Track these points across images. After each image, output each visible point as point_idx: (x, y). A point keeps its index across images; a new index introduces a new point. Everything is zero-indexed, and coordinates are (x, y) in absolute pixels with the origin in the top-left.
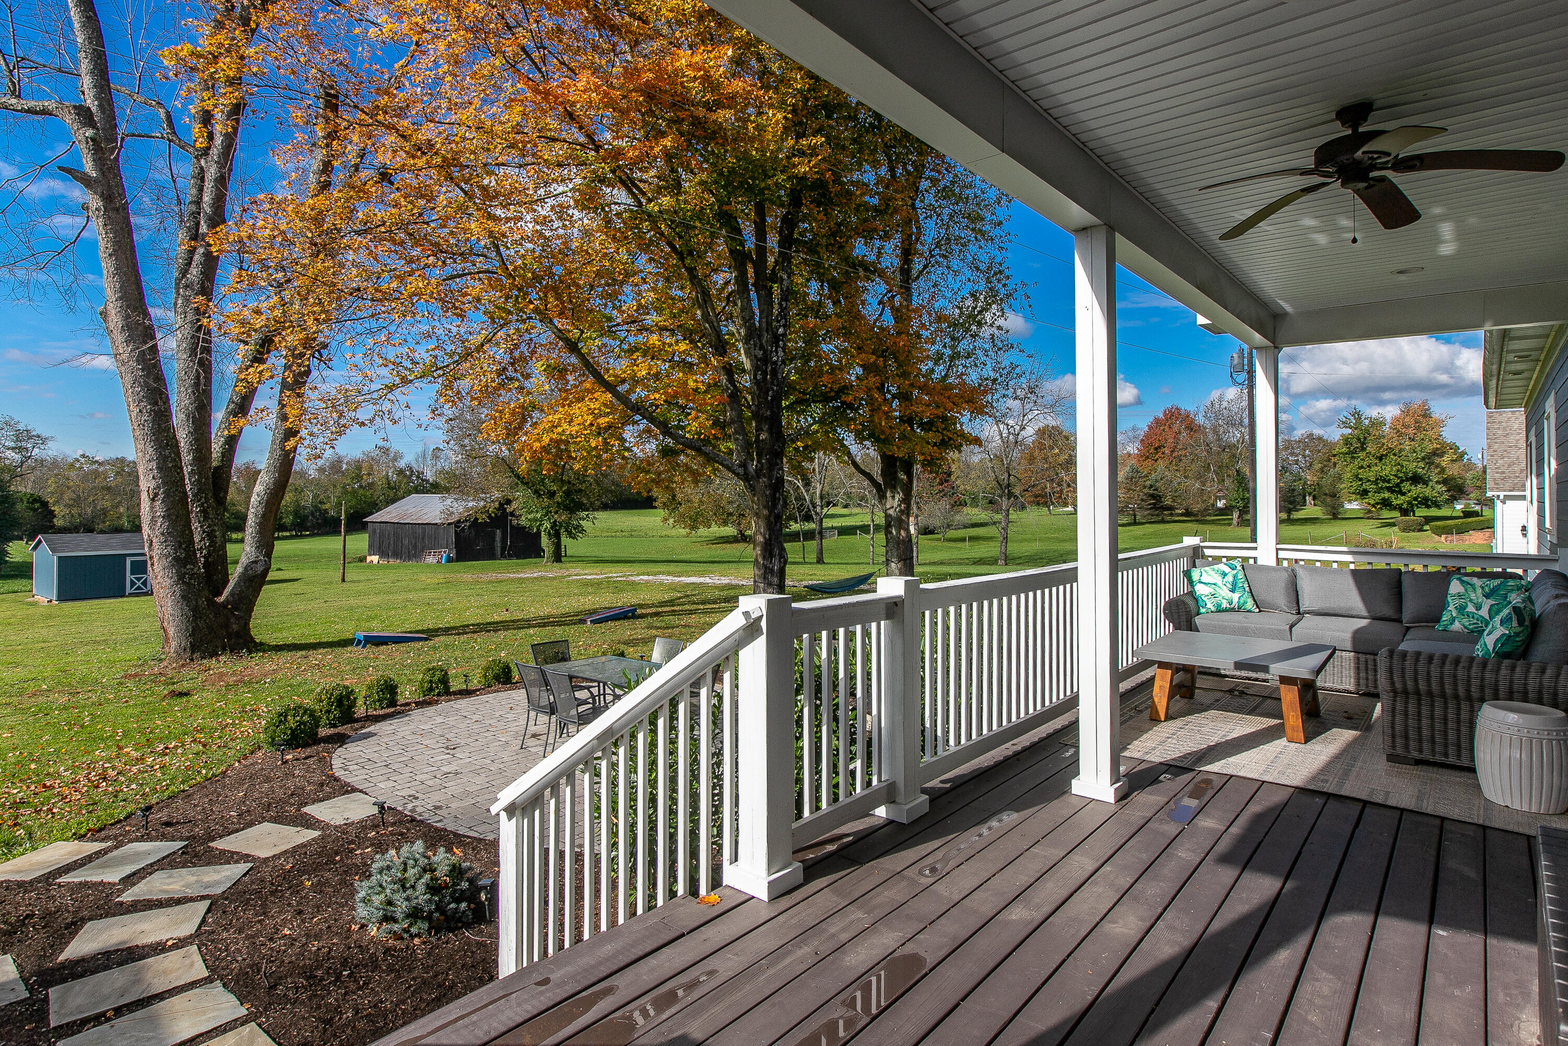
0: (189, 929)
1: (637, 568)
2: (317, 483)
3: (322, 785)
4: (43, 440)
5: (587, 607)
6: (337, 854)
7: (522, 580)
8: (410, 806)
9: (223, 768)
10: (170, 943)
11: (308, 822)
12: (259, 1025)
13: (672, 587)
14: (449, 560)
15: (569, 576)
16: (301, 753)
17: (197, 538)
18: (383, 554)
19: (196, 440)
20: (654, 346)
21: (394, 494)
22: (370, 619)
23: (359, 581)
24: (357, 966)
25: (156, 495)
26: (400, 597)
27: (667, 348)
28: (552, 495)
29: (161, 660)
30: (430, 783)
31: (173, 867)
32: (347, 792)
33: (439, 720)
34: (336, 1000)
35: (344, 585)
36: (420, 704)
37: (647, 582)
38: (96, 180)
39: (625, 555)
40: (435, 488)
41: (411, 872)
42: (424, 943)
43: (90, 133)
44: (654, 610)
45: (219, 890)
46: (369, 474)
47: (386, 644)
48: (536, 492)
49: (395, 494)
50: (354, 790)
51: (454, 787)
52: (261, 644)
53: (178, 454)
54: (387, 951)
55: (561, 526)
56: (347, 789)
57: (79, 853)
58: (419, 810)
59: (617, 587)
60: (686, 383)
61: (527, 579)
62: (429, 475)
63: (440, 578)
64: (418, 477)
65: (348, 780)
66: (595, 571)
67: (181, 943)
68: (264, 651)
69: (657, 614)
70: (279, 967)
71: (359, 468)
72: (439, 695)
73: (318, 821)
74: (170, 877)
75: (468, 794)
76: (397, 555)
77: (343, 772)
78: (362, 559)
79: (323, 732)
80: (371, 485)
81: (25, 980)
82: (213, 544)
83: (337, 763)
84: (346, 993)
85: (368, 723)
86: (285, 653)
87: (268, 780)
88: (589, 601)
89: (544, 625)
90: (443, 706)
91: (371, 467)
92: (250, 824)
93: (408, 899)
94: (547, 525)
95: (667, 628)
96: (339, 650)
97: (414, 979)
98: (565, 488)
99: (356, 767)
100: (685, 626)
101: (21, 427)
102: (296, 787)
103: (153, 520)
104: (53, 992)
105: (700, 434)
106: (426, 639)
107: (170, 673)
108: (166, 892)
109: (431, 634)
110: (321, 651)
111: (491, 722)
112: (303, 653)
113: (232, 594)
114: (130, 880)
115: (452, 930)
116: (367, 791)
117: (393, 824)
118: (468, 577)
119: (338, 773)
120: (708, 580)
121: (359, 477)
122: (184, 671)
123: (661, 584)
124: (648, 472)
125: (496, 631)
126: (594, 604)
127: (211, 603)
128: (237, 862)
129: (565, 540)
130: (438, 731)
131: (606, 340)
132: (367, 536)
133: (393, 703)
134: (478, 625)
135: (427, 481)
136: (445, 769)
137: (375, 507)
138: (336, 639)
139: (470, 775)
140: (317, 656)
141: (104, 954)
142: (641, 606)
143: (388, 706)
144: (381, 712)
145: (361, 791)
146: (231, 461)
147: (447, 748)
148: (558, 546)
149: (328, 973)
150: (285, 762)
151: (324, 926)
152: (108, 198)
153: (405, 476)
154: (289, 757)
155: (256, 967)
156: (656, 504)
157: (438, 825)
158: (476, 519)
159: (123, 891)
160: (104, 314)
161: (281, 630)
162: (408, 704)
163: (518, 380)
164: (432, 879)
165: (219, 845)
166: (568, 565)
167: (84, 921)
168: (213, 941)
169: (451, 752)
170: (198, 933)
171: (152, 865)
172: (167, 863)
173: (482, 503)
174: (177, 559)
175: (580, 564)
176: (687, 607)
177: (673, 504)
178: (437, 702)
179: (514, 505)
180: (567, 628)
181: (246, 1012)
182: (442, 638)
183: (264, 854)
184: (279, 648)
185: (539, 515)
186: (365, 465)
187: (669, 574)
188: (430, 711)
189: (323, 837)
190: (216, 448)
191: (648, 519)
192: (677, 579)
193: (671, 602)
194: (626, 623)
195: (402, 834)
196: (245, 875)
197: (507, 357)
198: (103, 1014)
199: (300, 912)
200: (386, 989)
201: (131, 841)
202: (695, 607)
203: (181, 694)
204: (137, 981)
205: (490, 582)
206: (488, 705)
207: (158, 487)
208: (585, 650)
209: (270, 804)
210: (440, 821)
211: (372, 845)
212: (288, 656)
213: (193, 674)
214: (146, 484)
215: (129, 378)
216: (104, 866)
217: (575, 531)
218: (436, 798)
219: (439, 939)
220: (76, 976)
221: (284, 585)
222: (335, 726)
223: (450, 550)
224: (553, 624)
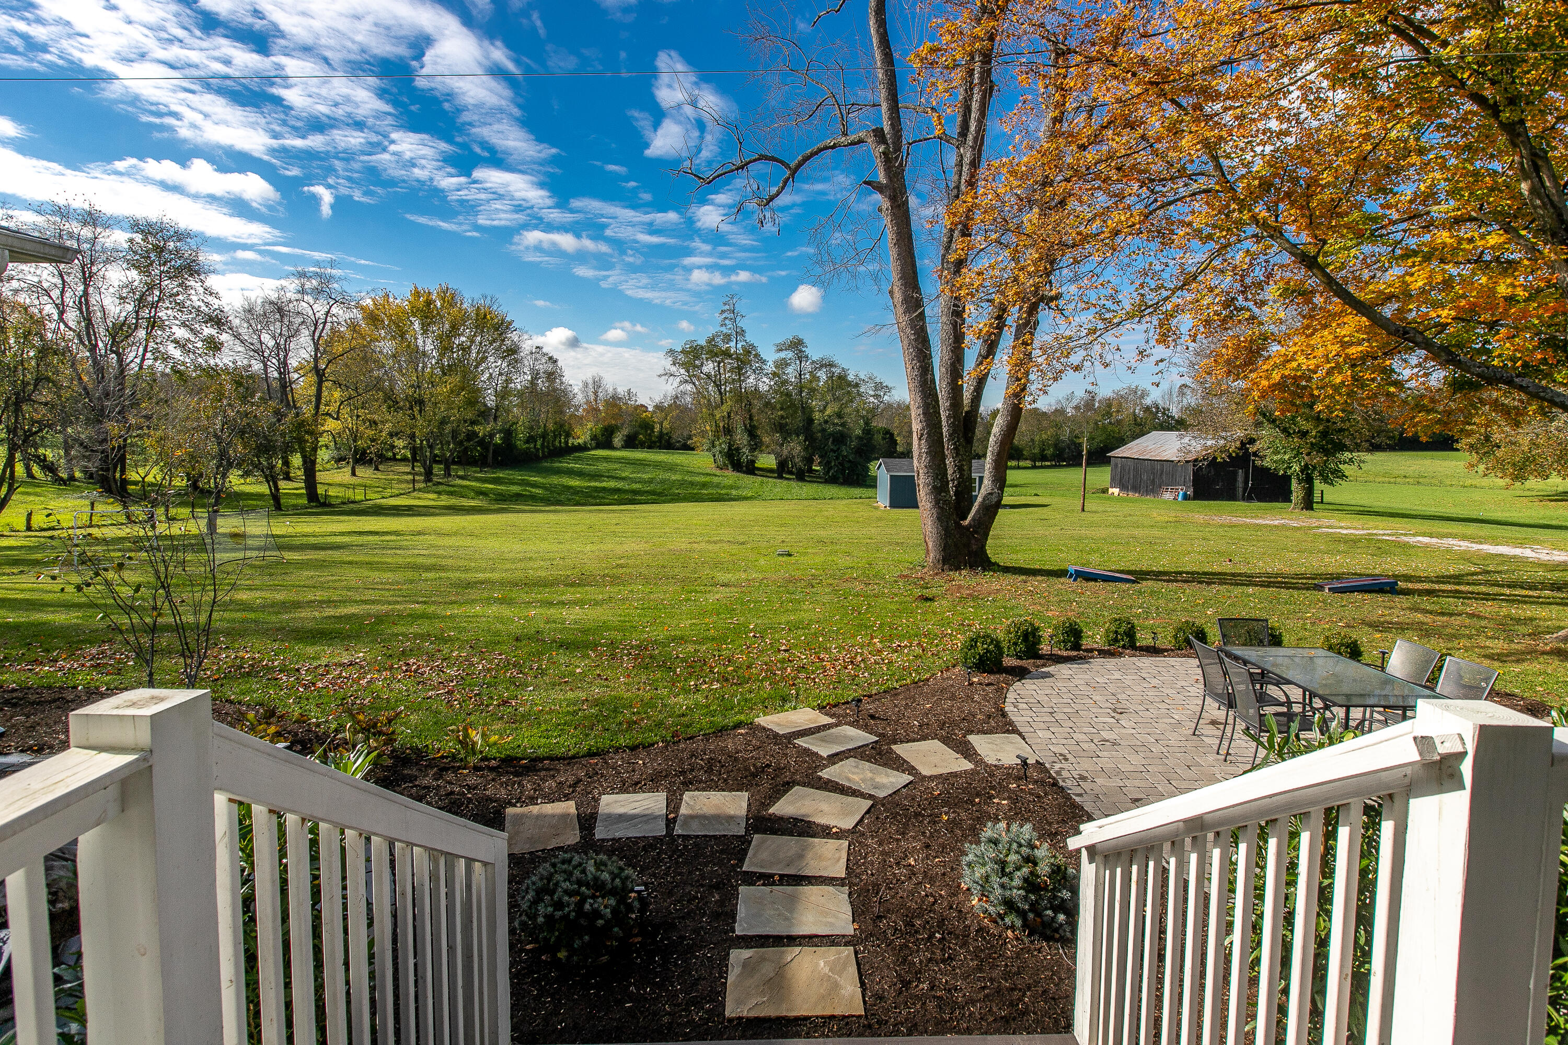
0: (848, 823)
1: (1417, 525)
2: (1073, 419)
3: (989, 717)
4: (888, 389)
5: (1330, 570)
6: (978, 795)
7: (1258, 527)
8: (1057, 766)
9: (928, 675)
10: (834, 830)
11: (967, 751)
12: (856, 953)
13: (1465, 557)
14: (1186, 497)
15: (1319, 527)
16: (986, 678)
17: (950, 471)
18: (1123, 487)
19: (952, 389)
20: (1444, 245)
21: (1140, 428)
22: (1092, 551)
23: (1095, 512)
24: (950, 933)
25: (922, 435)
26: (1125, 532)
27: (1465, 246)
28: (1304, 434)
29: (924, 567)
30: (1085, 746)
31: (862, 759)
32: (1008, 732)
33: (1117, 675)
34: (921, 962)
35: (1083, 515)
36: (1103, 653)
37: (1427, 546)
38: (886, 186)
39: (1407, 506)
40: (1179, 425)
41: (1013, 858)
42: (1017, 939)
43: (882, 148)
44: (1427, 586)
45: (882, 794)
46: (1118, 411)
47: (1096, 580)
48: (1285, 430)
49: (1141, 430)
50: (1015, 731)
51: (1106, 759)
52: (995, 564)
53: (937, 401)
54: (981, 930)
55: (1314, 468)
56: (1009, 728)
57: (815, 722)
58: (1065, 774)
59: (1380, 548)
60: (1493, 291)
61: (1266, 526)
62: (1175, 412)
63: (1170, 516)
64: (1164, 414)
65: (1014, 719)
66: (1355, 524)
67: (840, 835)
68: (994, 571)
69: (1429, 593)
70: (893, 897)
71: (1109, 406)
72: (1124, 647)
73: (976, 753)
74: (857, 767)
75: (1118, 772)
76: (1136, 489)
77: (1012, 708)
78: (1105, 491)
79: (1008, 661)
80: (1119, 422)
81: (748, 819)
82: (962, 475)
83: (1011, 696)
84: (930, 960)
85: (1050, 662)
86: (1009, 575)
87: (953, 697)
88: (1335, 563)
89: (1269, 585)
90: (1126, 660)
91: (1120, 404)
92: (924, 738)
93: (1003, 886)
94: (1296, 467)
95: (1442, 614)
96: (1053, 580)
97: (992, 980)
98: (1321, 428)
99: (1025, 706)
100: (1472, 616)
101: (878, 380)
102: (970, 713)
103: (920, 456)
104: (757, 837)
105: (1514, 359)
106: (1134, 582)
107: (928, 578)
108: (849, 780)
109: (1139, 576)
110: (1039, 578)
111: (1169, 691)
112: (1024, 577)
113: (973, 519)
114: (835, 758)
115: (1048, 939)
116: (1026, 735)
117: (1036, 782)
118: (1199, 517)
119: (1008, 708)
120: (1528, 553)
121: (1109, 414)
122: (937, 578)
123: (1448, 550)
124: (1429, 412)
125: (1209, 584)
126: (1341, 566)
127: (958, 526)
128: (903, 772)
129: (1318, 485)
130: (1112, 688)
131: (1367, 248)
132: (1109, 469)
133: (1077, 646)
134: (1192, 573)
135: (1173, 418)
136: (1105, 735)
137: (1121, 442)
138: (1056, 568)
139: (1128, 750)
140: (1034, 582)
141: (795, 819)
142: (1408, 578)
143: (1072, 649)
144: (1065, 653)
145: (1020, 734)
146: (978, 406)
147: (1114, 711)
148: (1309, 492)
149: (924, 928)
150: (971, 684)
151: (940, 870)
152: (893, 199)
153: (1151, 412)
154: (975, 680)
155: (877, 886)
156: (1459, 446)
157: (1077, 799)
158: (1215, 458)
159: (825, 766)
160: (891, 292)
161: (1017, 552)
162: (1091, 650)
163: (1248, 310)
164: (1032, 873)
165: (899, 749)
166: (1321, 514)
167: (794, 783)
168: (860, 843)
169: (1117, 716)
170: (853, 831)
171: (850, 750)
172: (859, 753)
173: (1222, 442)
174: (934, 487)
175: (1336, 514)
176: (1483, 589)
177: (1485, 448)
178: (1120, 655)
179: (1258, 445)
180: (1295, 593)
181: (852, 933)
182: (1150, 583)
183: (926, 771)
184: (1007, 570)
185: (1286, 457)
186: (1115, 403)
187: (1464, 538)
188: (1111, 663)
189: (973, 772)
190: (967, 396)
191: (1446, 463)
192: (1476, 547)
193: (1457, 579)
194: (1380, 598)
195: (1039, 797)
196: (904, 787)
197: (1238, 286)
198: (772, 876)
199: (928, 846)
200: (965, 977)
201: (846, 724)
202: (1496, 590)
203: (927, 599)
204: (801, 856)
205: (1221, 526)
206: (1172, 671)
207: (923, 429)
208: (1313, 624)
209: (944, 723)
210: (1080, 795)
211: (1009, 798)
212: (1010, 578)
213: (942, 582)
214: (916, 426)
215: (906, 342)
216: (823, 740)
217: (1333, 476)
218: (1085, 766)
219: (1032, 942)
220: (774, 832)
221: (1036, 509)
222: (1020, 658)
223: (1188, 487)
224: (1279, 585)
